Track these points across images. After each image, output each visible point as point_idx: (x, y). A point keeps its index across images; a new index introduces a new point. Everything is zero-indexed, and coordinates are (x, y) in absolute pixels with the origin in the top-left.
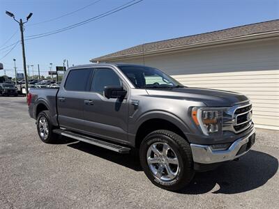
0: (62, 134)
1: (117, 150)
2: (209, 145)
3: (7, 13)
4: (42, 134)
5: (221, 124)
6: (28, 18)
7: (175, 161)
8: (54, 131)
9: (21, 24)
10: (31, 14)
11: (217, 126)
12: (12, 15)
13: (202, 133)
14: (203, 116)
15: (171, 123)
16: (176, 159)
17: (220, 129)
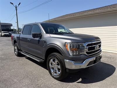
0: (21, 53)
1: (38, 61)
2: (73, 61)
3: (11, 3)
4: (16, 52)
5: (79, 51)
6: (19, 5)
7: (59, 67)
8: (19, 51)
9: (16, 7)
10: (20, 3)
11: (77, 52)
12: (12, 4)
13: (70, 55)
14: (70, 47)
15: (57, 50)
16: (59, 66)
17: (79, 53)
